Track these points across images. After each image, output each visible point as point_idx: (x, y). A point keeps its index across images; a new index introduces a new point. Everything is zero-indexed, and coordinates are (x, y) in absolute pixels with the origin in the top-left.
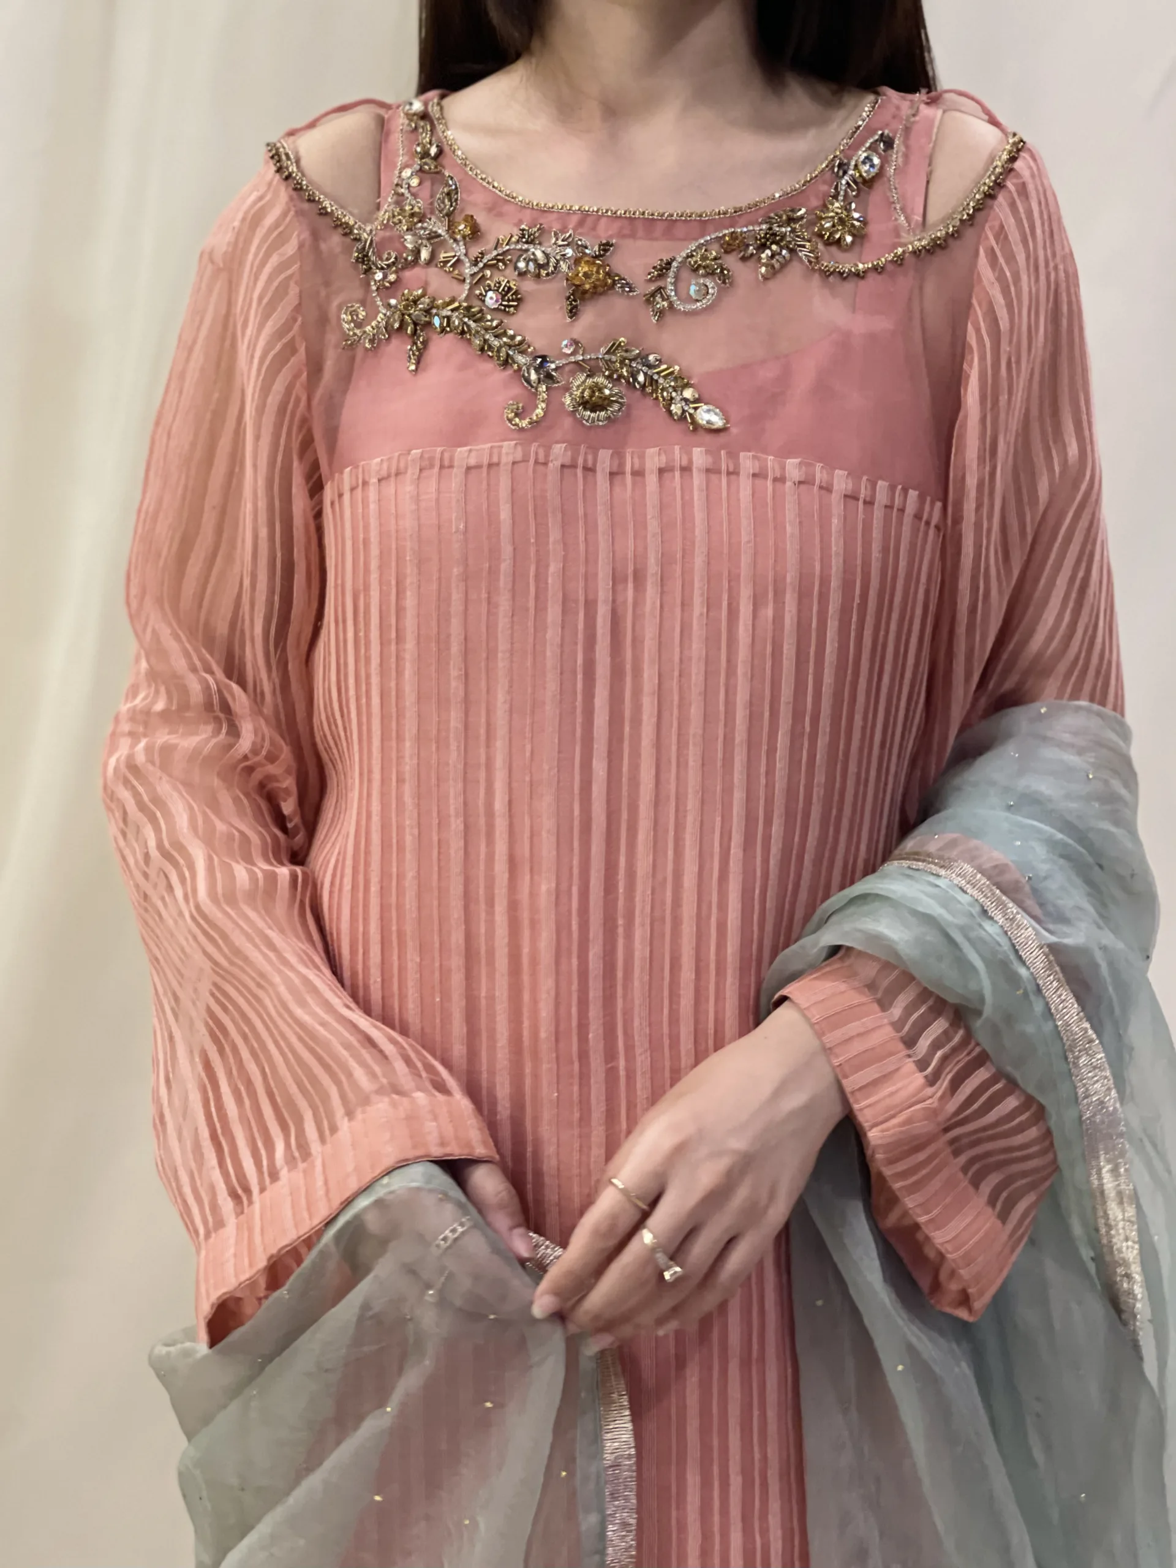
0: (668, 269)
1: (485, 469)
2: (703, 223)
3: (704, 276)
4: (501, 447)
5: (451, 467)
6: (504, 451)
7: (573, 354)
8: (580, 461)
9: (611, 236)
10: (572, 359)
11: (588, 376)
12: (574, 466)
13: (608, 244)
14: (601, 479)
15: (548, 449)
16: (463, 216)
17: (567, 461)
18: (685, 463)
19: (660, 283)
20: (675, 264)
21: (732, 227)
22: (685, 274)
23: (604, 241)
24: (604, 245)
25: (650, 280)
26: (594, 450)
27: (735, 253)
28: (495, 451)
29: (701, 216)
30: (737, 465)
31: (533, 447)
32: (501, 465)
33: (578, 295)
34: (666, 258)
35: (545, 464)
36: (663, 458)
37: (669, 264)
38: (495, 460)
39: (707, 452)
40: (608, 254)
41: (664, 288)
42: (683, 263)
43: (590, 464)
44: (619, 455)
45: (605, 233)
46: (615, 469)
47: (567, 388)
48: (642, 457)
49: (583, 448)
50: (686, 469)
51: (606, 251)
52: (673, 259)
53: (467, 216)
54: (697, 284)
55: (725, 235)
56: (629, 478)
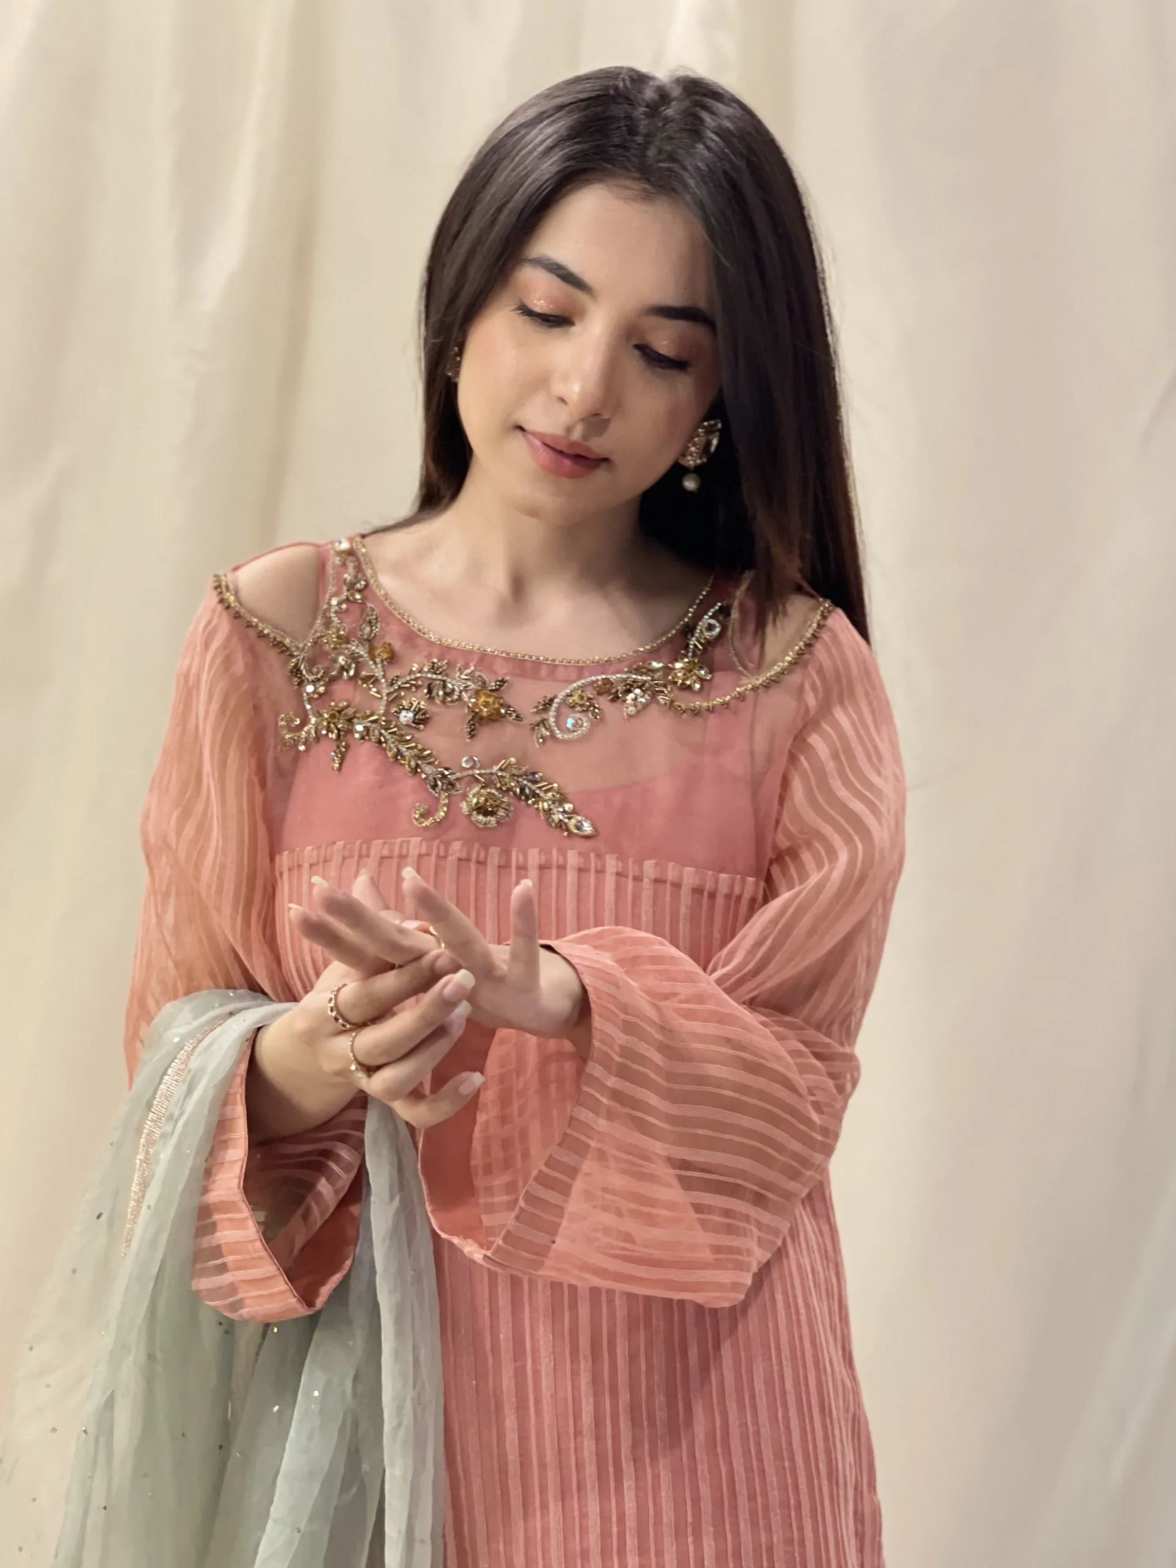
0: (550, 705)
1: (395, 861)
2: (580, 670)
3: (580, 712)
4: (409, 842)
5: (368, 856)
6: (412, 845)
7: (472, 768)
8: (474, 857)
9: (506, 674)
10: (470, 772)
11: (483, 787)
12: (468, 860)
13: (503, 681)
14: (491, 872)
15: (447, 844)
16: (382, 642)
17: (464, 855)
18: (561, 862)
19: (545, 716)
20: (557, 700)
21: (604, 673)
22: (565, 710)
23: (500, 679)
24: (499, 681)
25: (537, 713)
26: (486, 847)
27: (605, 696)
28: (405, 845)
29: (578, 662)
30: (604, 866)
31: (436, 843)
32: (409, 856)
33: (477, 719)
34: (549, 696)
35: (445, 857)
36: (543, 858)
37: (552, 700)
38: (404, 852)
39: (580, 854)
40: (502, 688)
41: (546, 720)
42: (564, 700)
43: (482, 858)
44: (506, 853)
45: (502, 670)
46: (502, 863)
47: (464, 796)
48: (525, 856)
49: (476, 845)
50: (562, 868)
51: (500, 686)
52: (555, 697)
53: (385, 643)
54: (573, 718)
55: (598, 680)
56: (514, 870)
